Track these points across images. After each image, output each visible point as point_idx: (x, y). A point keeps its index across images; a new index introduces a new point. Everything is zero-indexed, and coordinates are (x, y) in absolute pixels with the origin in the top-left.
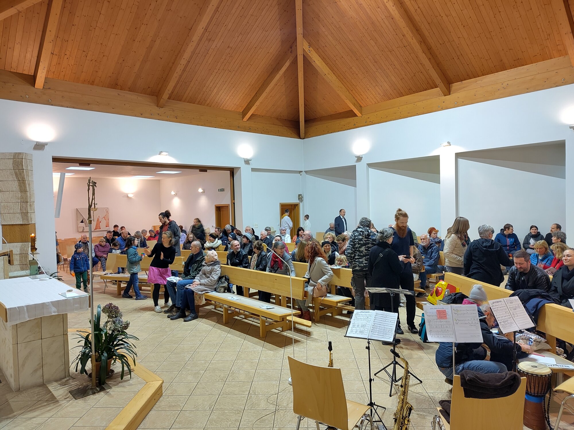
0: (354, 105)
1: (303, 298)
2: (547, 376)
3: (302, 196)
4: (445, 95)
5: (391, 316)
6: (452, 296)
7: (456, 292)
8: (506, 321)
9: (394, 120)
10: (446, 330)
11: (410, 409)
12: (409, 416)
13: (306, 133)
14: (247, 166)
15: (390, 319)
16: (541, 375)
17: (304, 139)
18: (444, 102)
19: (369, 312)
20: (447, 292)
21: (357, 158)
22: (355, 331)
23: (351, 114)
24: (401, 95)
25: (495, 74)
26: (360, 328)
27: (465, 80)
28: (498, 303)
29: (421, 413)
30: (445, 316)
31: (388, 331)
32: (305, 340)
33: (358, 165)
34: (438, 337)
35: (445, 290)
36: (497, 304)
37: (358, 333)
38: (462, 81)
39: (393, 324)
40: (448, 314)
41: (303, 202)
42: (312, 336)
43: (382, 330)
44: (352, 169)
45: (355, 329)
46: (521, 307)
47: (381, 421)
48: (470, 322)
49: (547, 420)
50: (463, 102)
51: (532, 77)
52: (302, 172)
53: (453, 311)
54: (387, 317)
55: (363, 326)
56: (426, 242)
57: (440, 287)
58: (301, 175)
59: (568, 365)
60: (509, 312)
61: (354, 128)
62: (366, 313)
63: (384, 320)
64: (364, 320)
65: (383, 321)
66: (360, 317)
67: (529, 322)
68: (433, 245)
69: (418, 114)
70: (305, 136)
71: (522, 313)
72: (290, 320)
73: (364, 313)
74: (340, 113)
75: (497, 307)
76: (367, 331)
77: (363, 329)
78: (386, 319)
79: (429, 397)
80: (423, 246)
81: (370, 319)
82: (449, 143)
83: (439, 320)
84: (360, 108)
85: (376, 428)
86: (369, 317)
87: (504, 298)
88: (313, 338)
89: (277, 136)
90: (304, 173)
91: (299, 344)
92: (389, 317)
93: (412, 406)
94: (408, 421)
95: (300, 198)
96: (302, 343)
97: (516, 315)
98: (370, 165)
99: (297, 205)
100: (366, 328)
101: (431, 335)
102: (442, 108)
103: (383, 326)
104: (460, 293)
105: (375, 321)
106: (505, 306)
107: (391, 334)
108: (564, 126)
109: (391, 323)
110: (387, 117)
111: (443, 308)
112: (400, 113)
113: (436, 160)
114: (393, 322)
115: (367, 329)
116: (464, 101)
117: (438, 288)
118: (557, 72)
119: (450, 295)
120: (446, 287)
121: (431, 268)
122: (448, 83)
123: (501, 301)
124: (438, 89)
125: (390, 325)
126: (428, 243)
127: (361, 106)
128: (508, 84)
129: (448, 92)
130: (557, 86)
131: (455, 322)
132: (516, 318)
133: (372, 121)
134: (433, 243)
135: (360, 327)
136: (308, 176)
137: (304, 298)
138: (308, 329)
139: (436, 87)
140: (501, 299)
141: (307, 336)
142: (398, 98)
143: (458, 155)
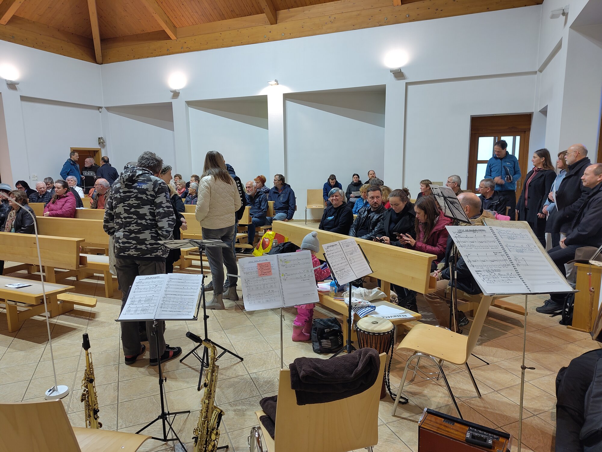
0: (166, 23)
1: (78, 267)
2: (390, 332)
3: (103, 140)
4: (272, 24)
5: (192, 280)
6: (280, 247)
7: (285, 242)
8: (343, 269)
9: (215, 48)
10: (271, 291)
11: (220, 415)
12: (218, 426)
13: (103, 56)
14: (12, 92)
15: (190, 284)
16: (383, 333)
17: (102, 64)
18: (270, 32)
19: (158, 277)
20: (274, 242)
21: (173, 93)
22: (134, 309)
23: (162, 36)
24: (223, 17)
25: (323, 5)
26: (142, 304)
27: (292, 7)
28: (334, 248)
29: (239, 408)
30: (269, 271)
31: (186, 304)
32: (84, 326)
33: (175, 102)
34: (259, 302)
35: (272, 241)
36: (332, 248)
37: (139, 312)
38: (289, 8)
39: (195, 291)
40: (274, 267)
41: (105, 148)
42: (96, 319)
43: (178, 303)
44: (168, 107)
45: (135, 306)
46: (358, 251)
47: (178, 439)
48: (303, 276)
49: (387, 384)
50: (290, 34)
51: (358, 12)
52: (101, 108)
53: (280, 263)
54: (186, 281)
55: (148, 300)
56: (252, 191)
57: (267, 237)
58: (100, 112)
59: (406, 314)
60: (345, 258)
61: (167, 55)
62: (154, 280)
63: (182, 287)
64: (149, 291)
65: (181, 289)
66: (144, 287)
67: (367, 268)
68: (260, 194)
69: (242, 44)
70: (103, 60)
71: (359, 258)
72: (63, 300)
73: (151, 280)
74: (149, 33)
75: (332, 252)
76: (153, 308)
77: (148, 305)
78: (185, 284)
79: (251, 380)
80: (250, 195)
81: (159, 289)
82: (276, 81)
83: (261, 278)
84: (174, 28)
85: (172, 450)
86: (159, 285)
87: (339, 241)
88: (98, 321)
89: (61, 54)
90: (104, 110)
91: (73, 333)
92: (189, 281)
93: (222, 411)
94: (217, 434)
95: (101, 142)
96: (79, 332)
97: (353, 261)
98: (190, 104)
99: (97, 151)
100: (152, 302)
101: (249, 301)
102: (269, 39)
103: (179, 296)
104: (289, 242)
105: (168, 290)
106: (341, 251)
107: (191, 307)
108: (385, 69)
109: (192, 291)
110: (207, 43)
111: (266, 260)
112: (223, 40)
113: (262, 101)
114: (196, 288)
115: (153, 305)
116: (292, 33)
117: (265, 239)
118: (380, 10)
119: (278, 246)
120: (273, 237)
121: (260, 221)
122: (274, 9)
123: (336, 245)
124: (263, 15)
125: (190, 294)
126: (254, 191)
127: (175, 26)
128: (335, 18)
129: (274, 20)
130: (380, 25)
131: (282, 277)
132: (353, 264)
133: (189, 47)
134: (260, 191)
135: (143, 302)
136: (111, 115)
137: (80, 266)
138: (93, 310)
139: (262, 12)
140: (337, 243)
141: (89, 319)
142: (219, 20)
143: (287, 97)
